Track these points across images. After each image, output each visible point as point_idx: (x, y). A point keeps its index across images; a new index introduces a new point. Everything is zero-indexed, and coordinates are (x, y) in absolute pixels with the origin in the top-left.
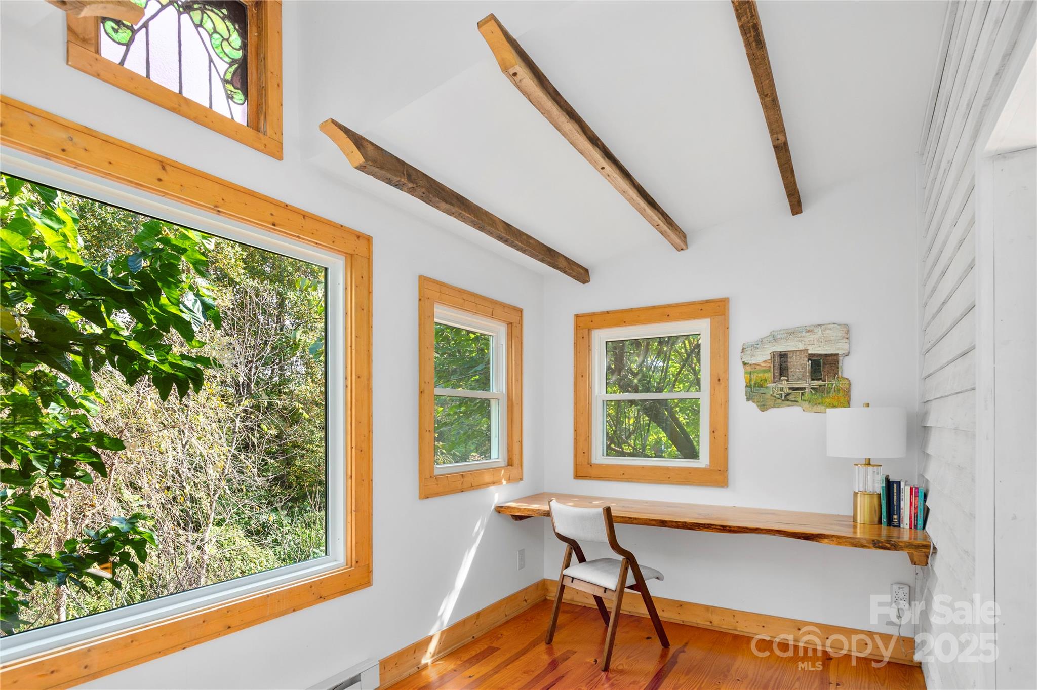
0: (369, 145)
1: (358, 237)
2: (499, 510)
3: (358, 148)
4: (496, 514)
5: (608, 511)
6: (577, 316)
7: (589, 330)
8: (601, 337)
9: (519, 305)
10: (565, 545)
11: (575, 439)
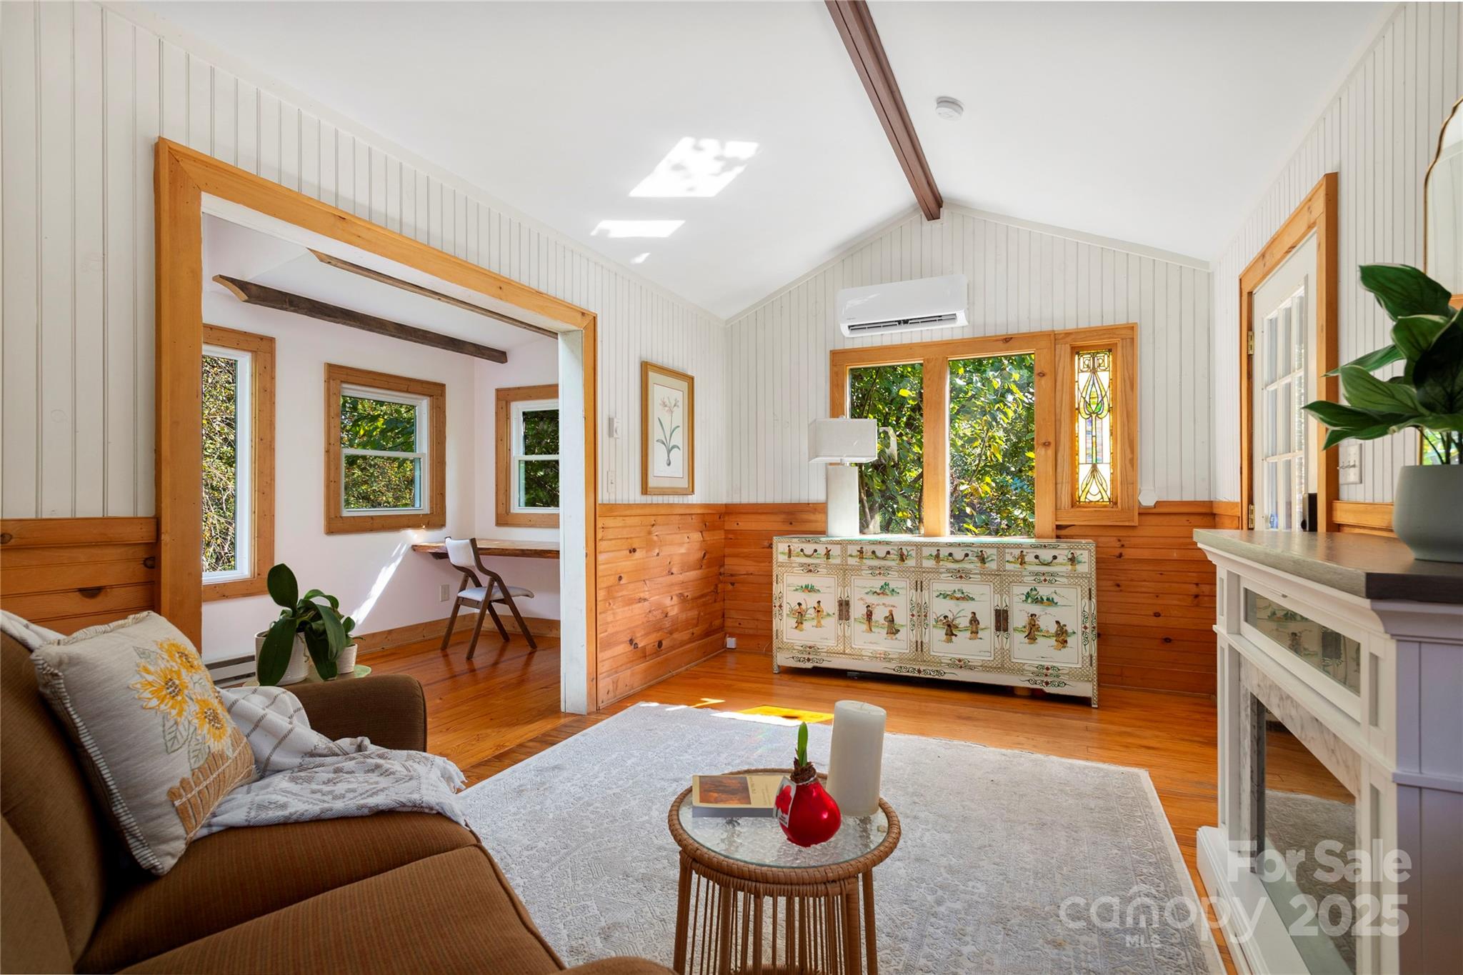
0: (253, 287)
1: (262, 339)
2: (415, 548)
3: (243, 290)
4: (412, 552)
5: (473, 541)
6: (498, 390)
7: (507, 402)
8: (518, 409)
9: (443, 382)
10: (462, 574)
11: (497, 493)
